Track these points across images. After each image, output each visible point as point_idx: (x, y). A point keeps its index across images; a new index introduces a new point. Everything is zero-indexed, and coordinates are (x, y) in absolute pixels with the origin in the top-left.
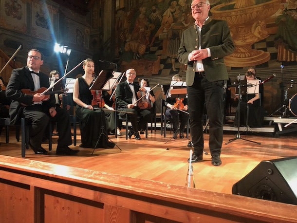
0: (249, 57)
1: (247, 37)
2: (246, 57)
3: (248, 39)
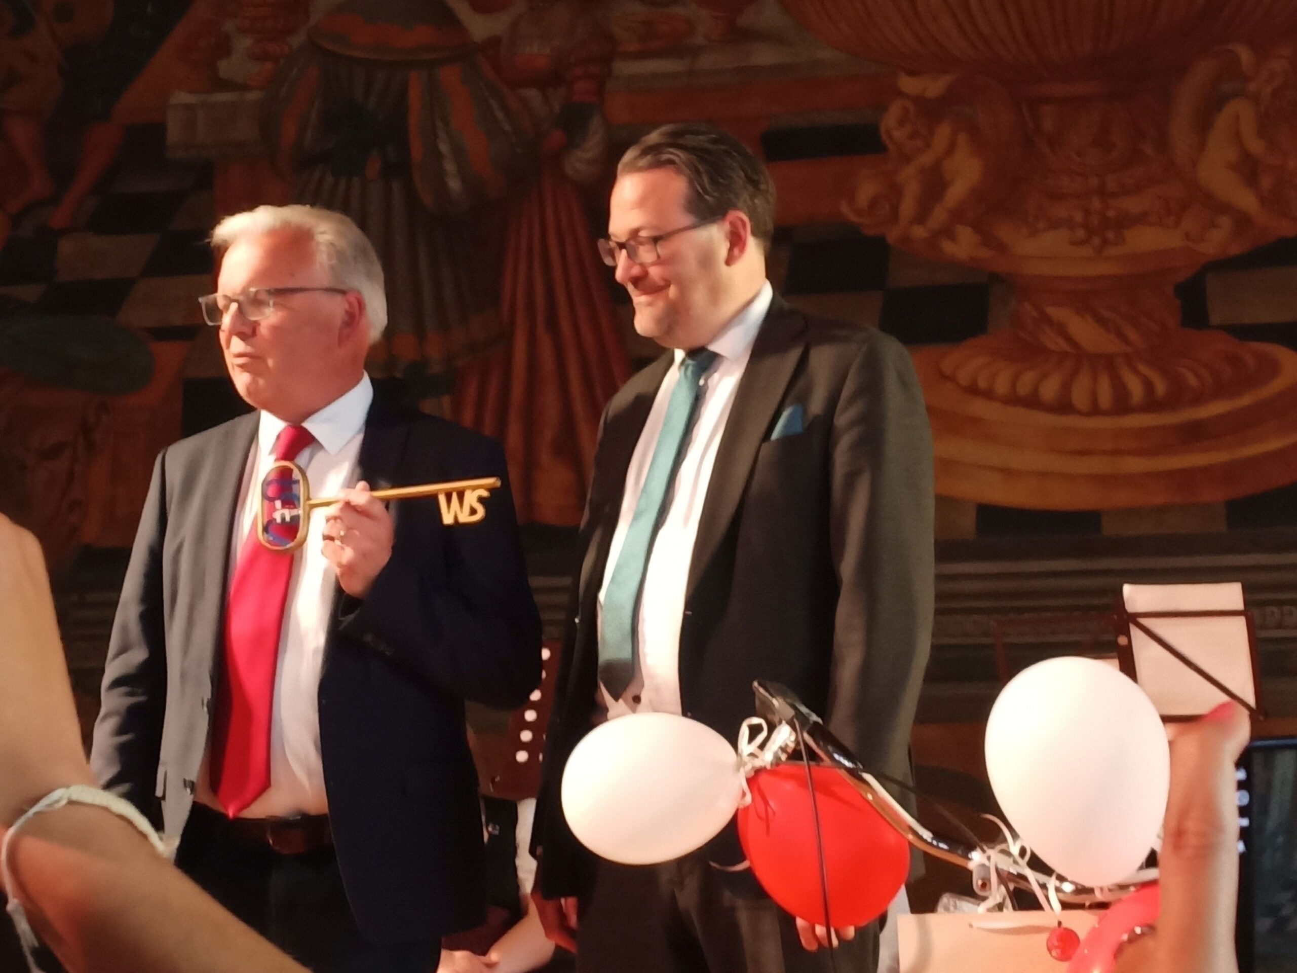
0: (1152, 404)
1: (1133, 205)
2: (1122, 405)
3: (1141, 219)
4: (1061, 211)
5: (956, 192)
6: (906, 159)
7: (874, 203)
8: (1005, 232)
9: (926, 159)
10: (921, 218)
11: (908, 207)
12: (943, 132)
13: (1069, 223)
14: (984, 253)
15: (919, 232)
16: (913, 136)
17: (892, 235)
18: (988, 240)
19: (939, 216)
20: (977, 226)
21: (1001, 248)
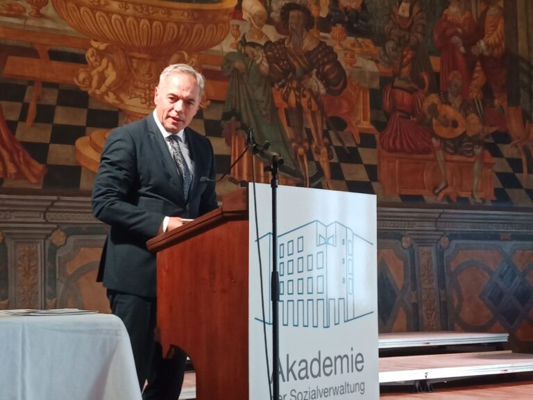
4: (138, 93)
5: (109, 81)
6: (94, 68)
7: (84, 80)
8: (122, 96)
9: (100, 69)
10: (98, 88)
11: (94, 83)
12: (105, 61)
13: (140, 96)
14: (117, 102)
15: (98, 92)
16: (96, 60)
17: (90, 92)
18: (118, 98)
19: (103, 88)
20: (114, 93)
21: (122, 101)
